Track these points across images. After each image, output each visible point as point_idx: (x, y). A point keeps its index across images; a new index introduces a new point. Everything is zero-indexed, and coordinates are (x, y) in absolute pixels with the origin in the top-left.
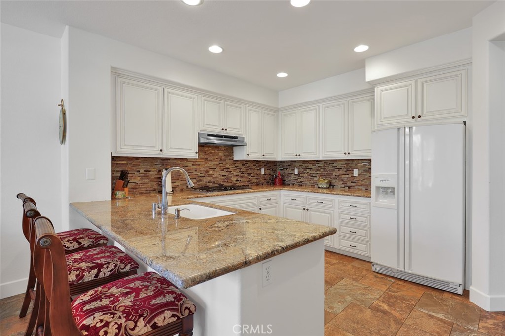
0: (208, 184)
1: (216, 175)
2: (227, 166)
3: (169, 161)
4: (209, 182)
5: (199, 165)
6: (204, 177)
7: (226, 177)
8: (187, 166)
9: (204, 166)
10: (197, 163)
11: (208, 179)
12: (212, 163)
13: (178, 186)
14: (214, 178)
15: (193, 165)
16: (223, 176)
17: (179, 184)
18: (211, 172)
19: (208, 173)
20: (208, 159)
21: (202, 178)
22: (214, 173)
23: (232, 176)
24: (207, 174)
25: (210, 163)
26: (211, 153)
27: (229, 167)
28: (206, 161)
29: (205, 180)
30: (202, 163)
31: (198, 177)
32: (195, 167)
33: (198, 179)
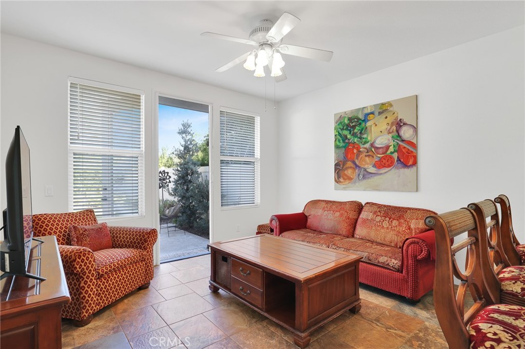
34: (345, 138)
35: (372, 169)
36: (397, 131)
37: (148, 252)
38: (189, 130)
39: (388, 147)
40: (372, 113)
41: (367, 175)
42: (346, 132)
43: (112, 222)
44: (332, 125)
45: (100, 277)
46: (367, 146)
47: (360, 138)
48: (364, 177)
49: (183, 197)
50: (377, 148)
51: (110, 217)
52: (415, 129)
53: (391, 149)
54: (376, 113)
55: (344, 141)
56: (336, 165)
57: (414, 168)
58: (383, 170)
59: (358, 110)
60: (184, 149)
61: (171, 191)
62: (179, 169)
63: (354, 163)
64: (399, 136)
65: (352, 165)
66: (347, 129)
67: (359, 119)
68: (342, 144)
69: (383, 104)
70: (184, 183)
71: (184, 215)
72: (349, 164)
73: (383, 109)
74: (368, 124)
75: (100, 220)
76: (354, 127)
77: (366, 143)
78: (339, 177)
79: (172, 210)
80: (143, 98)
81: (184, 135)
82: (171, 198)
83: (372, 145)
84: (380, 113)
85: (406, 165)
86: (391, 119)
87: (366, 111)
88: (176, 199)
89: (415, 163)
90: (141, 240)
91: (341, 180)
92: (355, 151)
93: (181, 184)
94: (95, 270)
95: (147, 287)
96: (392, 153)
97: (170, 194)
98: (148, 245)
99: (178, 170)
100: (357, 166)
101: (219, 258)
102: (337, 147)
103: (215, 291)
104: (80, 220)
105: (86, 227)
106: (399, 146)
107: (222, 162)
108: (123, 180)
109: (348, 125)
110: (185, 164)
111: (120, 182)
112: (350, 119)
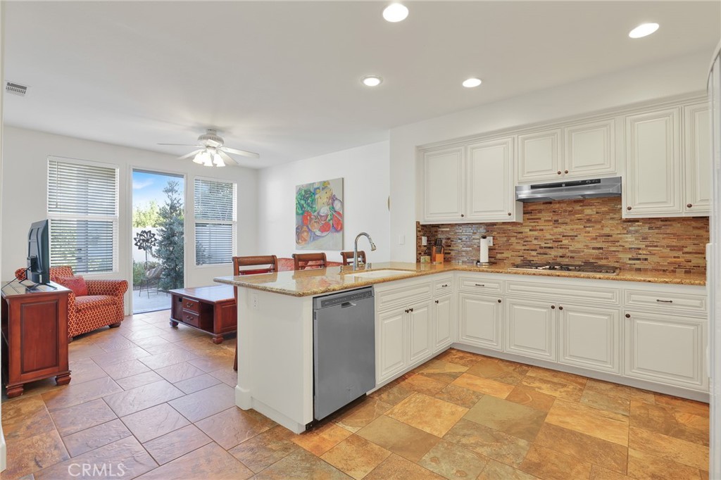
0: (559, 260)
1: (576, 246)
2: (607, 231)
3: (495, 227)
4: (561, 257)
5: (542, 230)
6: (552, 248)
7: (601, 251)
8: (522, 233)
9: (552, 233)
10: (538, 228)
11: (561, 252)
12: (568, 227)
13: (508, 258)
14: (572, 252)
15: (530, 230)
16: (594, 248)
17: (509, 256)
18: (565, 242)
19: (560, 243)
20: (560, 221)
21: (547, 250)
22: (572, 244)
23: (620, 249)
24: (556, 244)
25: (564, 227)
26: (565, 211)
27: (611, 233)
28: (556, 225)
29: (553, 253)
30: (547, 227)
31: (541, 248)
32: (535, 233)
33: (542, 251)
34: (302, 207)
35: (318, 233)
36: (332, 204)
37: (119, 298)
38: (176, 188)
39: (327, 216)
40: (318, 188)
41: (316, 237)
42: (303, 202)
43: (88, 277)
44: (294, 195)
45: (78, 311)
46: (315, 214)
47: (312, 207)
48: (314, 239)
49: (168, 259)
50: (321, 216)
51: (85, 273)
52: (342, 203)
53: (329, 217)
54: (321, 188)
55: (302, 209)
56: (297, 228)
57: (341, 233)
58: (325, 234)
59: (310, 184)
60: (171, 208)
61: (154, 253)
62: (164, 229)
63: (307, 227)
64: (333, 208)
65: (307, 229)
66: (303, 199)
67: (311, 192)
68: (300, 212)
69: (325, 182)
70: (170, 244)
71: (169, 277)
72: (305, 228)
73: (325, 185)
74: (317, 196)
75: (76, 275)
76: (307, 198)
77: (315, 211)
78: (298, 239)
79: (153, 272)
80: (117, 171)
81: (170, 194)
82: (155, 260)
83: (318, 213)
84: (323, 189)
85: (337, 231)
86: (329, 195)
87: (316, 186)
88: (161, 261)
89: (342, 228)
90: (113, 288)
91: (300, 241)
92: (308, 218)
93: (165, 245)
94: (75, 305)
95: (118, 326)
96: (329, 220)
97: (154, 256)
98: (119, 292)
99: (162, 230)
100: (309, 230)
101: (178, 300)
102: (297, 214)
103: (174, 325)
104: (59, 273)
105: (66, 278)
106: (334, 215)
107: (197, 225)
108: (97, 241)
109: (304, 196)
110: (170, 225)
111: (95, 243)
112: (305, 191)
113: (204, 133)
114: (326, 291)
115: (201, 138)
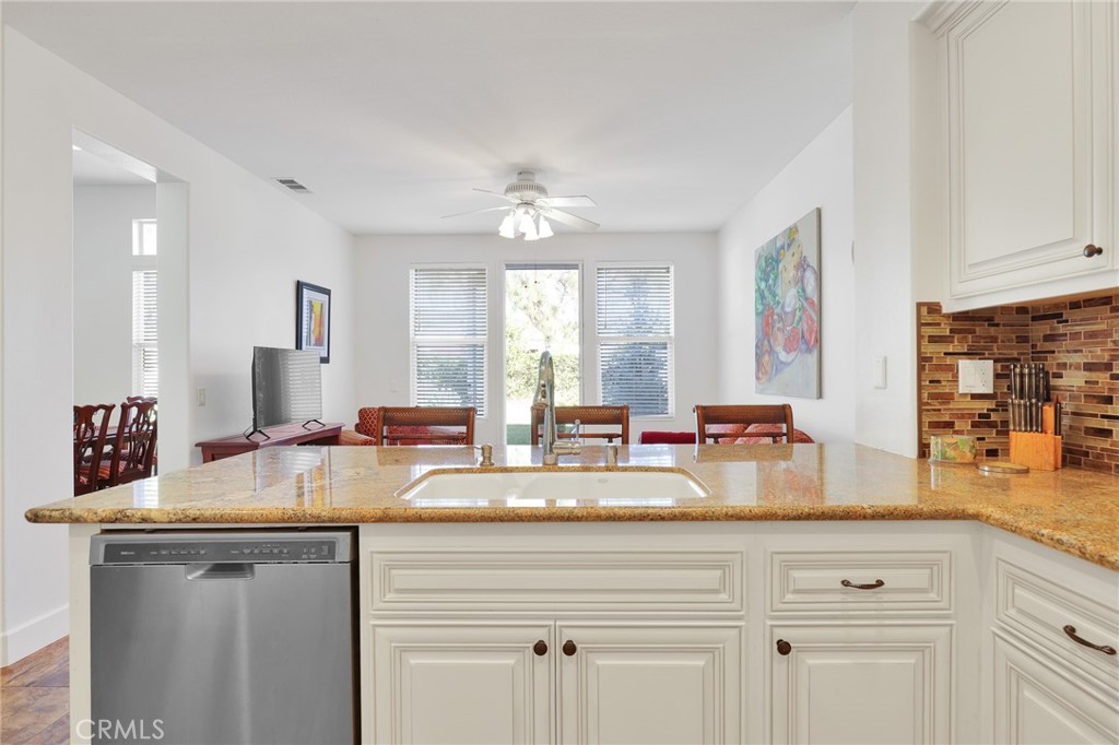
34: (762, 296)
35: (782, 355)
36: (802, 281)
39: (794, 312)
40: (783, 247)
41: (779, 366)
42: (763, 285)
44: (753, 271)
46: (779, 310)
47: (774, 296)
48: (776, 371)
50: (787, 314)
52: (816, 275)
53: (797, 316)
54: (786, 247)
55: (762, 301)
57: (814, 352)
58: (791, 357)
59: (772, 241)
63: (769, 341)
64: (803, 290)
65: (768, 348)
66: (764, 278)
67: (773, 259)
68: (760, 308)
69: (791, 230)
72: (766, 345)
73: (791, 237)
74: (780, 267)
76: (769, 275)
77: (778, 304)
78: (758, 370)
83: (782, 308)
84: (789, 246)
85: (808, 348)
86: (797, 258)
87: (779, 243)
89: (818, 340)
91: (760, 374)
92: (770, 319)
96: (798, 323)
100: (771, 347)
102: (757, 314)
106: (804, 309)
109: (765, 271)
112: (766, 259)
113: (514, 180)
114: (116, 521)
115: (511, 189)
